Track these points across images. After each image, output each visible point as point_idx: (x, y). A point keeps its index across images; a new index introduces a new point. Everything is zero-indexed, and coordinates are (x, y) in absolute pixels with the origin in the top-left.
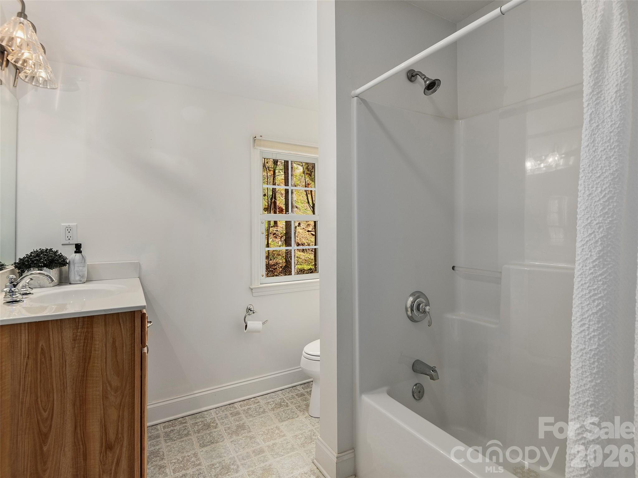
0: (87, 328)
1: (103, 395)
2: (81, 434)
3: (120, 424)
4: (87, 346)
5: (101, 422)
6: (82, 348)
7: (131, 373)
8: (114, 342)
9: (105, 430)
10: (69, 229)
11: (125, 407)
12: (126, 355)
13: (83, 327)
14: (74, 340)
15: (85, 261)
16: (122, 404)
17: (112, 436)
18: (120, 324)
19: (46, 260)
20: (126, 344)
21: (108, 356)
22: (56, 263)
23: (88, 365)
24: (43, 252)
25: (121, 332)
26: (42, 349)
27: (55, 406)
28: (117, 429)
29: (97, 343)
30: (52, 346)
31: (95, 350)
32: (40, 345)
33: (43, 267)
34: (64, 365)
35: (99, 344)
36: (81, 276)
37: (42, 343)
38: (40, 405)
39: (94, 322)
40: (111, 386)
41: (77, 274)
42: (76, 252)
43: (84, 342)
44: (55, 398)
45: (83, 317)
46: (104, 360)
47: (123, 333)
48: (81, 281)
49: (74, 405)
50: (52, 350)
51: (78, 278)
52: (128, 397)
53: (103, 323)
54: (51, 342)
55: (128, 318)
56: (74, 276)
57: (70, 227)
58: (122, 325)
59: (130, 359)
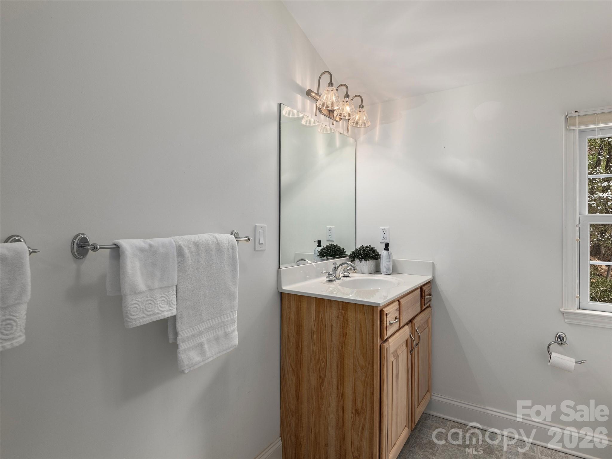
0: (345, 311)
1: (354, 367)
2: (341, 391)
3: (364, 397)
4: (344, 325)
5: (353, 388)
6: (341, 325)
7: (372, 359)
8: (361, 328)
9: (355, 397)
10: (384, 231)
11: (367, 385)
12: (368, 342)
13: (342, 310)
14: (338, 317)
15: (390, 257)
16: (366, 381)
17: (359, 405)
18: (365, 314)
19: (363, 254)
20: (368, 332)
21: (357, 337)
22: (368, 257)
23: (345, 339)
24: (364, 248)
25: (366, 321)
26: (322, 318)
27: (327, 361)
28: (362, 401)
29: (350, 324)
30: (326, 318)
31: (349, 330)
32: (321, 315)
33: (362, 259)
34: (332, 334)
35: (351, 326)
36: (387, 268)
37: (321, 313)
38: (320, 357)
39: (349, 307)
40: (359, 363)
41: (385, 267)
42: (385, 250)
43: (343, 321)
44: (328, 356)
45: (343, 302)
46: (355, 340)
47: (367, 322)
48: (387, 273)
49: (337, 366)
50: (326, 320)
51: (385, 270)
52: (370, 378)
53: (354, 310)
54: (326, 314)
55: (370, 311)
56: (383, 268)
57: (385, 230)
58: (366, 315)
59: (371, 346)
